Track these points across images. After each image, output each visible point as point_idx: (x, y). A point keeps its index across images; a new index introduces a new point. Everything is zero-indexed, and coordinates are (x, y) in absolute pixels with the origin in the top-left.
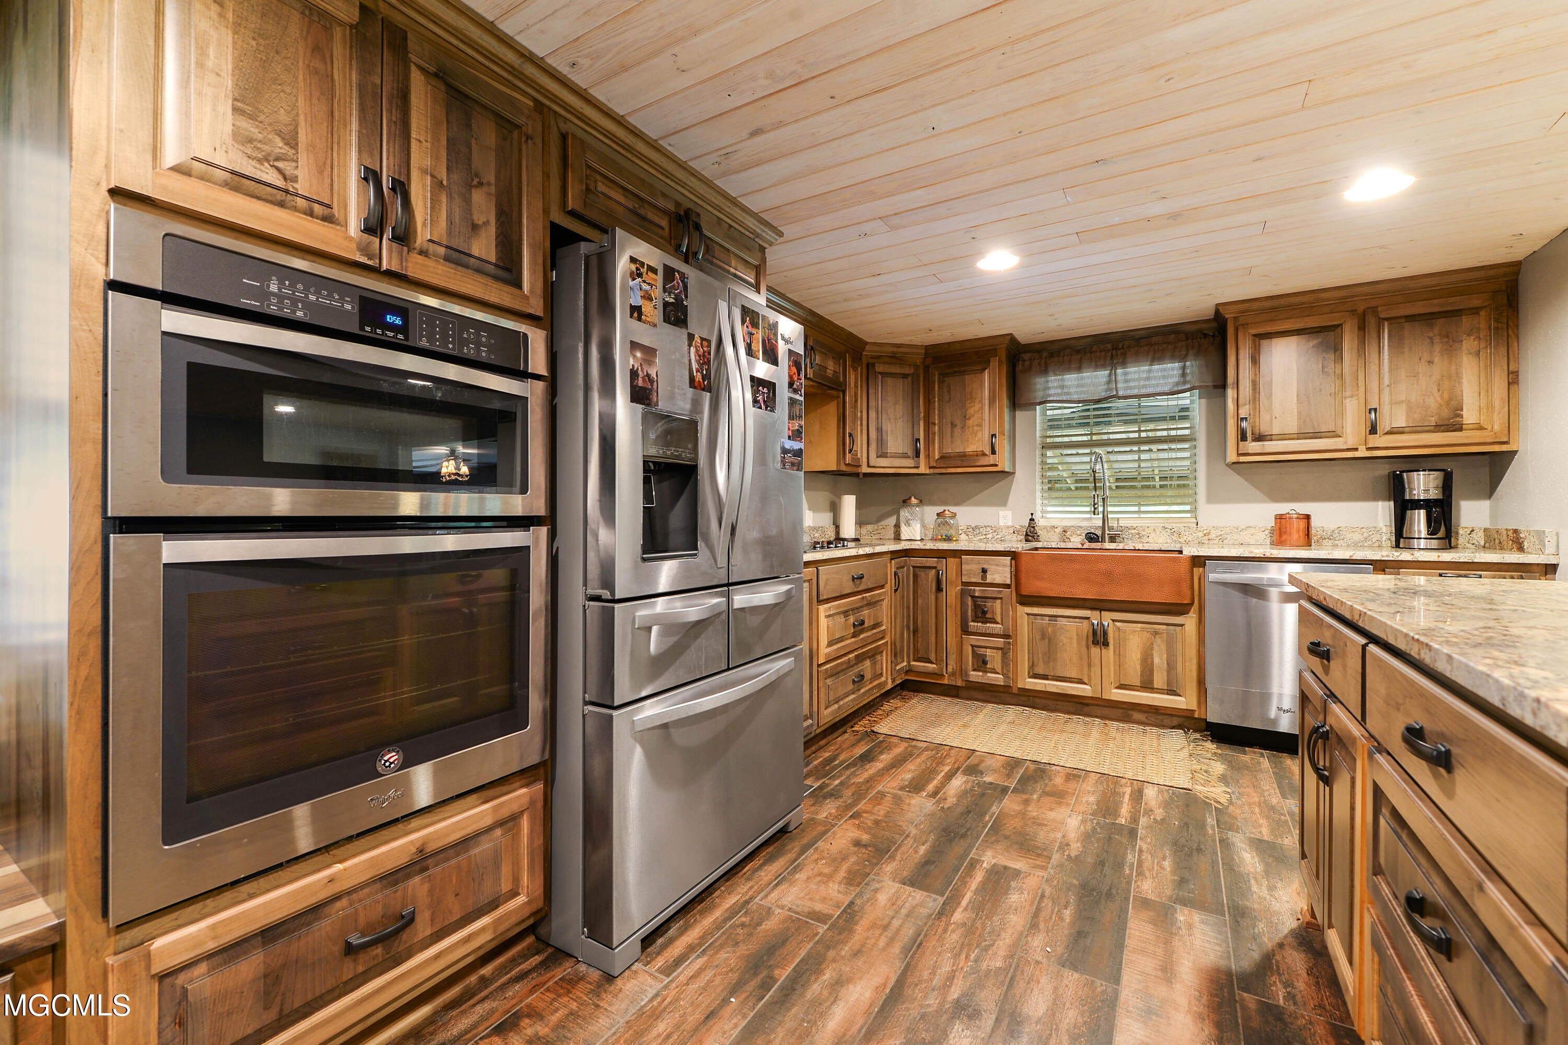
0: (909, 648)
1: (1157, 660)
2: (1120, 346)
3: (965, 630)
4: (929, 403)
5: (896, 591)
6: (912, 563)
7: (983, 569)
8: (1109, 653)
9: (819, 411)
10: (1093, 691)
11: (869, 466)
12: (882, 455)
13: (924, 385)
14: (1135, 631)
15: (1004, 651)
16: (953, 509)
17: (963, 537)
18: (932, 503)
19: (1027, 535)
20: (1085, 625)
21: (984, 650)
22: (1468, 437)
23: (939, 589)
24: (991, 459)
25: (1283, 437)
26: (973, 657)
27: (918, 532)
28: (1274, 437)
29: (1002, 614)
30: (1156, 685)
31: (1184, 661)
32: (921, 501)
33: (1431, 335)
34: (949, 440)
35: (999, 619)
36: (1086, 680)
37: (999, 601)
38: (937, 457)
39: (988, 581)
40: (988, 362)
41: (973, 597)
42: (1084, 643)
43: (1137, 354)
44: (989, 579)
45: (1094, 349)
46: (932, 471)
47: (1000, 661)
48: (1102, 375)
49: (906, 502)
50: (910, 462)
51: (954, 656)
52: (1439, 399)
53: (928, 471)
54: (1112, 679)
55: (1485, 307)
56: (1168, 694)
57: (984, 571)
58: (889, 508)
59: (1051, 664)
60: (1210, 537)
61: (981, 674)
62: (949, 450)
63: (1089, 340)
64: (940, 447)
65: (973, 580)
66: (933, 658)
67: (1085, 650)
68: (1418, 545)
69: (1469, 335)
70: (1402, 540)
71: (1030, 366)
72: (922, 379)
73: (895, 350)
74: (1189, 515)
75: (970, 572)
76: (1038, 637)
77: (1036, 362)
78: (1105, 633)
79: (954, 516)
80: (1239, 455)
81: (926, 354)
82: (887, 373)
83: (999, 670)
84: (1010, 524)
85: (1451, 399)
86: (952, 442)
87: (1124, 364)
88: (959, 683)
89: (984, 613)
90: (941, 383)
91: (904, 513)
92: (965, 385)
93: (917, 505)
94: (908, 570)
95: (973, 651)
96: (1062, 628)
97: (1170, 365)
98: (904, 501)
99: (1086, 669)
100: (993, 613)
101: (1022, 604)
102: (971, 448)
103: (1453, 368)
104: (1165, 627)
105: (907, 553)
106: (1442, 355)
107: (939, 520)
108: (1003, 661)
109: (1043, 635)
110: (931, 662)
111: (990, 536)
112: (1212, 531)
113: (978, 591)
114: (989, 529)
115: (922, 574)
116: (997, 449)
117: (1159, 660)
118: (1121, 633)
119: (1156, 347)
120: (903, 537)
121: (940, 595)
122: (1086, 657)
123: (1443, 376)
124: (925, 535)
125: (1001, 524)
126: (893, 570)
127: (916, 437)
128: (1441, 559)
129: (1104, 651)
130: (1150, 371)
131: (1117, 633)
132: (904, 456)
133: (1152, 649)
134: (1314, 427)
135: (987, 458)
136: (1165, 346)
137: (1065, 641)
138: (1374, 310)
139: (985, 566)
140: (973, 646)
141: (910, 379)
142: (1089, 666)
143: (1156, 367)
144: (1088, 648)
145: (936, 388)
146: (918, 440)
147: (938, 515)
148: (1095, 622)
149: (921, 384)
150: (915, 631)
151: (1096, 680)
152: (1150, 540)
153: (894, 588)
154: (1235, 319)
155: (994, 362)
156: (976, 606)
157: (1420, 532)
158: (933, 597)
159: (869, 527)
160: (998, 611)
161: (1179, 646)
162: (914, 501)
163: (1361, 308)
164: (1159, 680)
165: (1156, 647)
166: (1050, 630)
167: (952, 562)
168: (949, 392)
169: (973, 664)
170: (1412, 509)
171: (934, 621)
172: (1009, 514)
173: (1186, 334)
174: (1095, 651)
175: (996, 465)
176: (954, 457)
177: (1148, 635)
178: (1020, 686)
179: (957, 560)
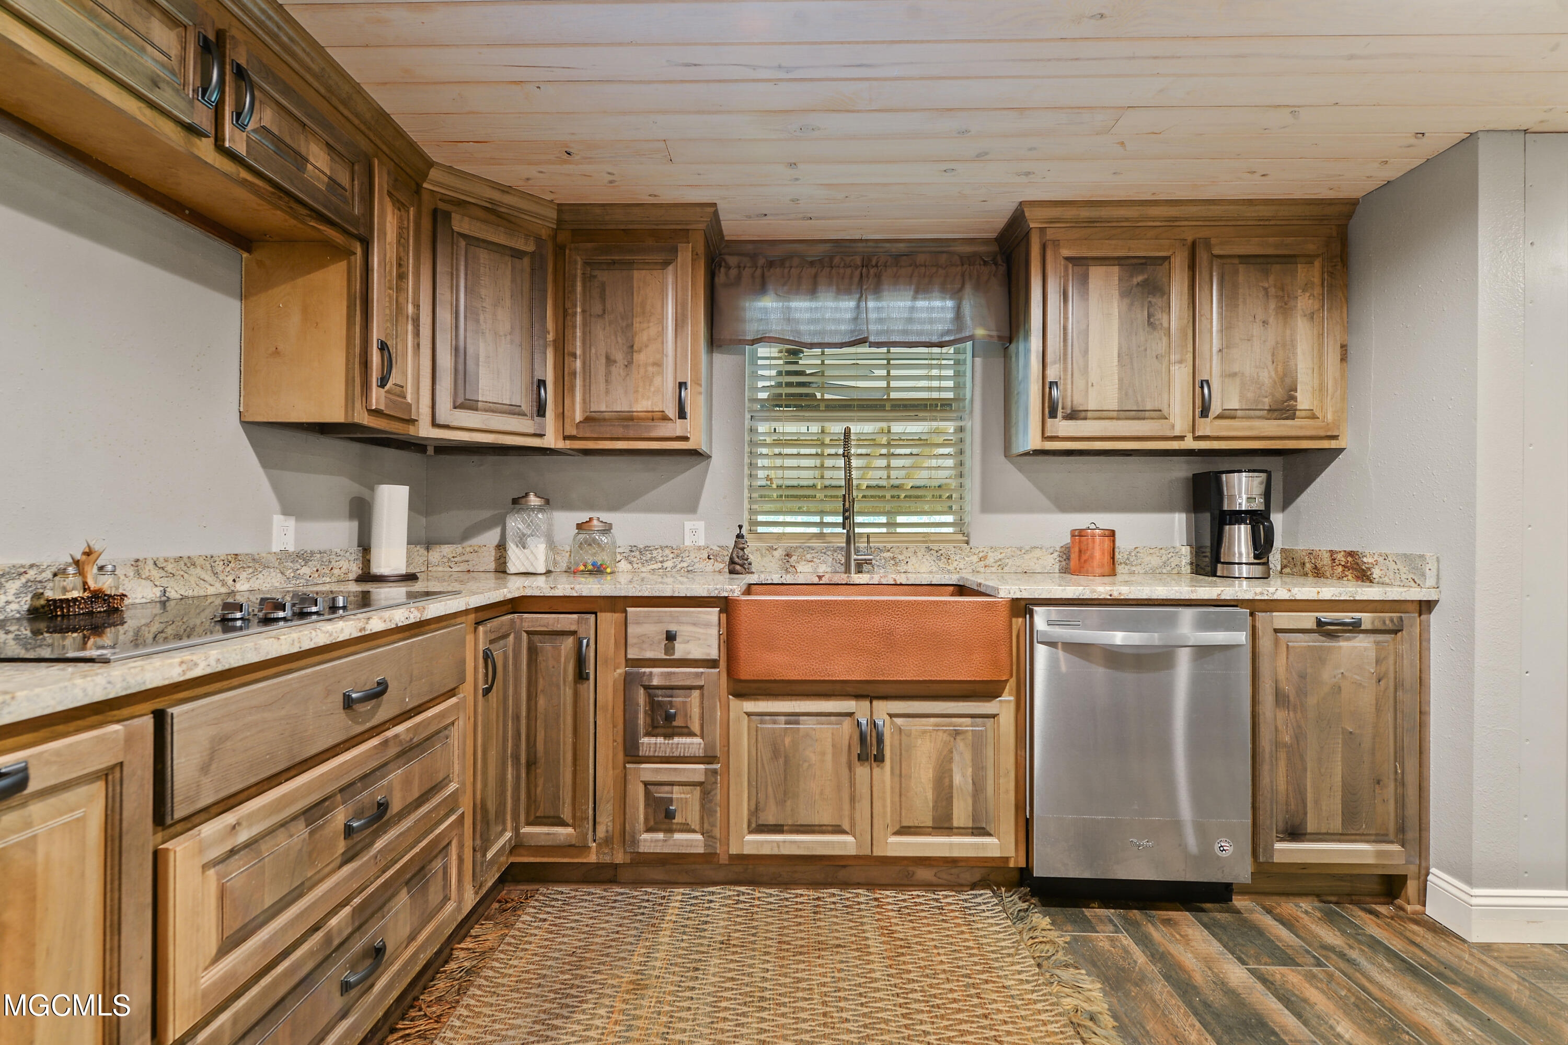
0: (516, 800)
1: (957, 779)
2: (874, 263)
3: (632, 754)
4: (564, 316)
5: (487, 692)
6: (527, 626)
7: (668, 632)
8: (885, 774)
9: (300, 281)
10: (859, 845)
11: (435, 424)
12: (467, 404)
13: (555, 281)
14: (924, 732)
15: (705, 788)
16: (606, 517)
17: (623, 566)
18: (568, 506)
19: (732, 562)
20: (847, 723)
21: (667, 788)
22: (1301, 427)
23: (581, 675)
24: (678, 427)
25: (1102, 415)
26: (647, 805)
27: (541, 557)
28: (1089, 414)
29: (702, 718)
30: (956, 824)
31: (997, 777)
32: (547, 502)
33: (1266, 285)
34: (602, 386)
35: (696, 728)
36: (846, 827)
37: (696, 693)
38: (578, 417)
39: (677, 655)
40: (674, 250)
41: (647, 688)
42: (844, 759)
43: (896, 280)
44: (681, 650)
45: (837, 260)
46: (568, 444)
47: (697, 807)
48: (848, 304)
49: (517, 502)
50: (526, 425)
51: (609, 807)
52: (1273, 374)
53: (561, 445)
54: (889, 821)
55: (1317, 256)
56: (973, 834)
57: (671, 637)
58: (486, 514)
59: (789, 803)
60: (987, 562)
61: (661, 836)
62: (601, 405)
63: (827, 247)
64: (584, 401)
65: (649, 655)
66: (566, 815)
67: (845, 772)
68: (1240, 573)
69: (1304, 291)
70: (1219, 566)
71: (739, 277)
72: (550, 269)
73: (496, 196)
74: (951, 530)
75: (642, 638)
76: (766, 754)
77: (747, 272)
78: (880, 740)
79: (607, 529)
80: (1045, 438)
81: (560, 222)
82: (478, 239)
83: (695, 825)
84: (702, 543)
85: (1285, 375)
86: (607, 392)
87: (877, 290)
88: (619, 858)
89: (669, 718)
90: (588, 279)
91: (515, 523)
92: (632, 287)
93: (540, 509)
94: (518, 639)
95: (647, 793)
96: (807, 735)
97: (938, 303)
98: (515, 501)
99: (846, 806)
100: (686, 716)
101: (740, 695)
102: (642, 405)
103: (1288, 332)
104: (969, 720)
105: (515, 605)
106: (1277, 313)
107: (581, 537)
108: (703, 806)
109: (776, 753)
110: (563, 824)
111: (669, 564)
112: (990, 554)
113: (657, 676)
114: (667, 552)
115: (546, 646)
116: (688, 410)
117: (961, 778)
118: (904, 737)
119: (923, 270)
120: (512, 568)
121: (582, 687)
122: (847, 785)
123: (1277, 343)
124: (555, 563)
125: (688, 543)
126: (481, 647)
127: (538, 375)
128: (1321, 597)
129: (876, 771)
130: (912, 309)
131: (897, 737)
132: (514, 411)
133: (951, 760)
134: (1137, 403)
135: (670, 425)
136: (934, 270)
137: (813, 758)
138: (1207, 243)
139: (673, 628)
140: (646, 784)
141: (526, 261)
142: (853, 799)
143: (921, 304)
144: (850, 767)
145: (579, 288)
146: (542, 383)
147: (580, 526)
148: (863, 721)
149: (550, 278)
150: (531, 764)
151: (863, 824)
152: (910, 568)
153: (482, 686)
154: (1042, 230)
155: (685, 255)
156: (654, 706)
157: (1240, 554)
158: (569, 692)
159: (447, 550)
160: (695, 711)
161: (990, 752)
162: (533, 500)
163: (1190, 239)
164: (961, 815)
165: (956, 757)
166: (787, 741)
167: (608, 620)
168: (603, 300)
169: (646, 819)
170: (1231, 524)
171: (570, 740)
172: (700, 525)
173: (961, 258)
174: (862, 771)
175: (686, 439)
176: (610, 420)
177: (945, 737)
178: (733, 851)
179: (618, 616)
